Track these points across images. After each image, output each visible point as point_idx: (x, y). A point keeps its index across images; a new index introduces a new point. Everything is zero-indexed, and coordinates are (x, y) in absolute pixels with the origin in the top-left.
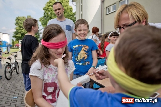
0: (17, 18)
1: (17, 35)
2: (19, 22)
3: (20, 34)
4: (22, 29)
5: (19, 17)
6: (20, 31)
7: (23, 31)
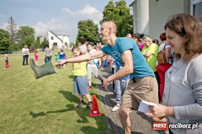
0: (80, 22)
1: (81, 38)
2: (81, 26)
3: (83, 36)
4: (84, 32)
5: (81, 21)
6: (83, 34)
7: (85, 33)
